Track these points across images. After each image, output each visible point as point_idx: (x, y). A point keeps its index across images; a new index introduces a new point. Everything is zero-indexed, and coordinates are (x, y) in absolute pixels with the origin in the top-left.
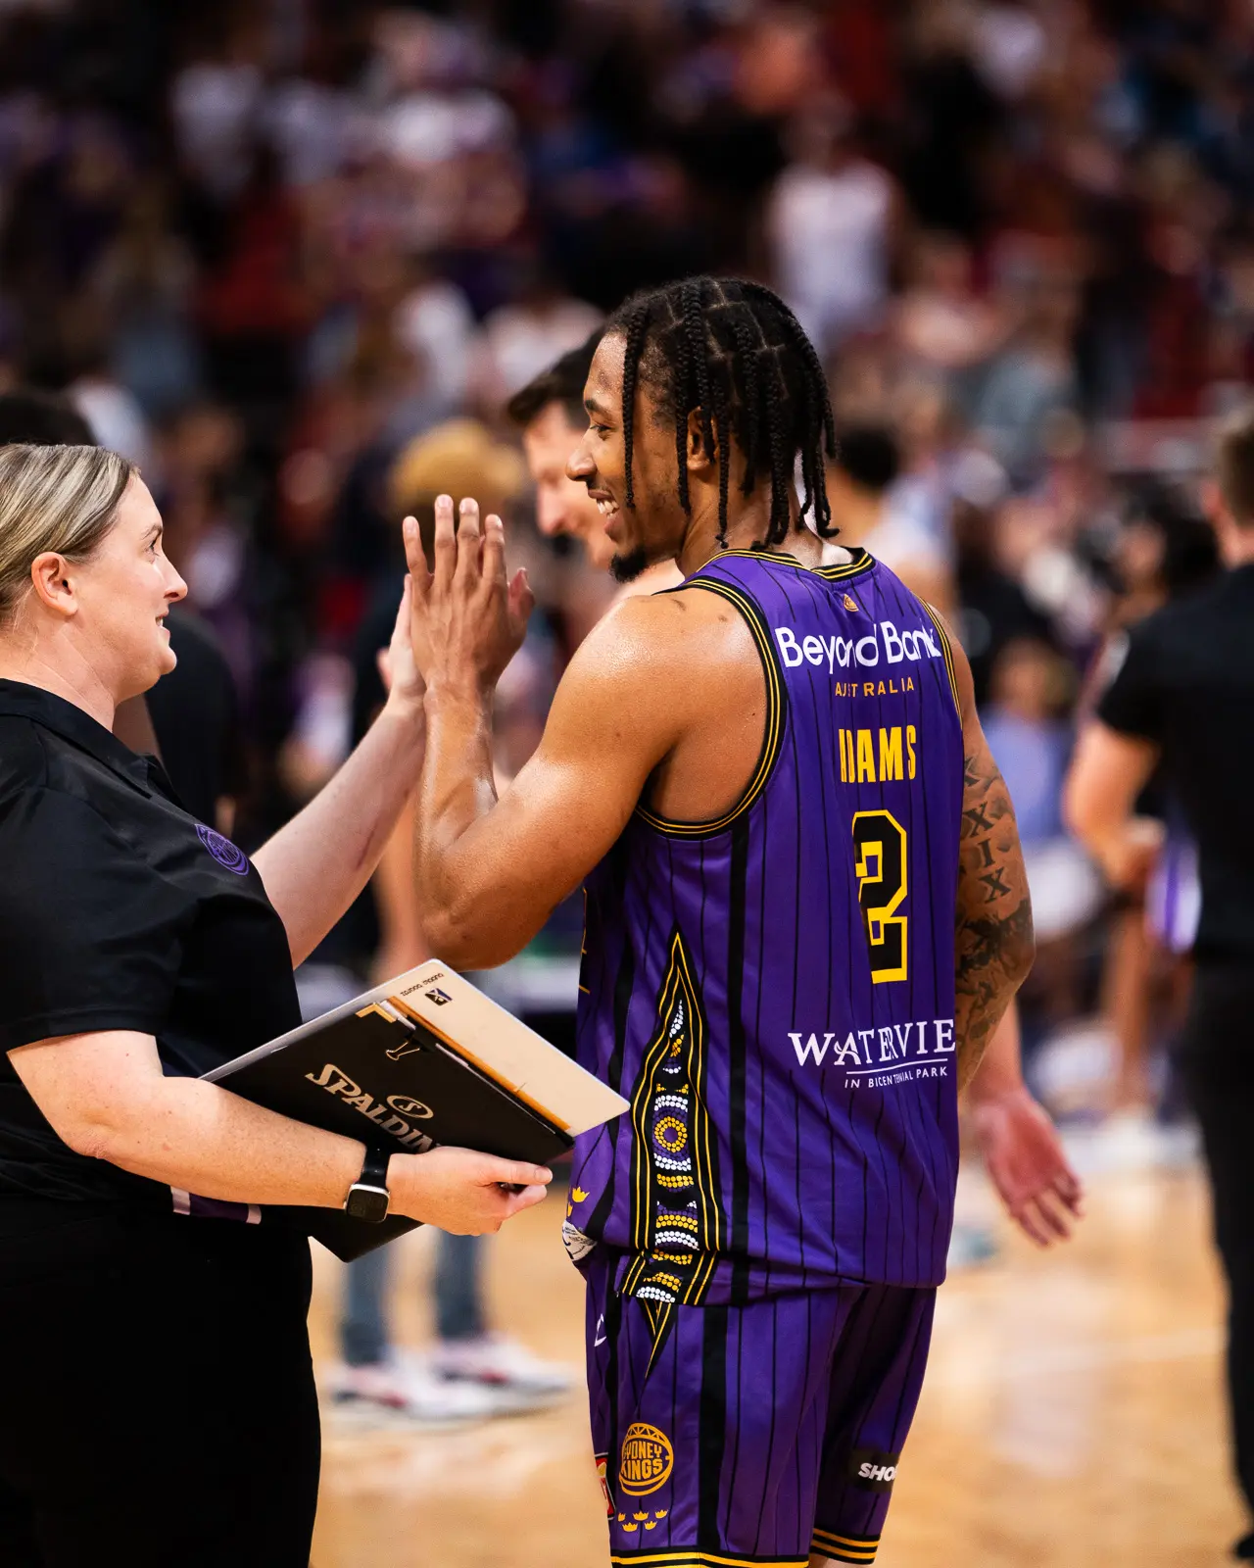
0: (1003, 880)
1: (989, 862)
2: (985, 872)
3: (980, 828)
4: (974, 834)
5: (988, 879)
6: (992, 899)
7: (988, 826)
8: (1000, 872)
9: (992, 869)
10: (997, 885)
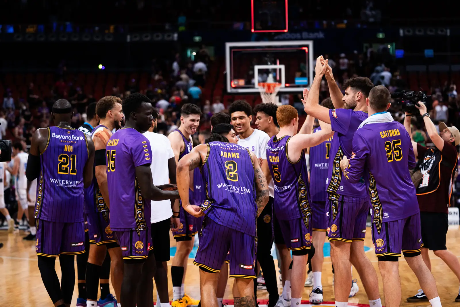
0: (264, 185)
1: (262, 182)
2: (261, 184)
3: (260, 178)
4: (260, 179)
5: (262, 185)
6: (262, 187)
7: (262, 178)
8: (263, 184)
9: (262, 183)
10: (263, 186)
